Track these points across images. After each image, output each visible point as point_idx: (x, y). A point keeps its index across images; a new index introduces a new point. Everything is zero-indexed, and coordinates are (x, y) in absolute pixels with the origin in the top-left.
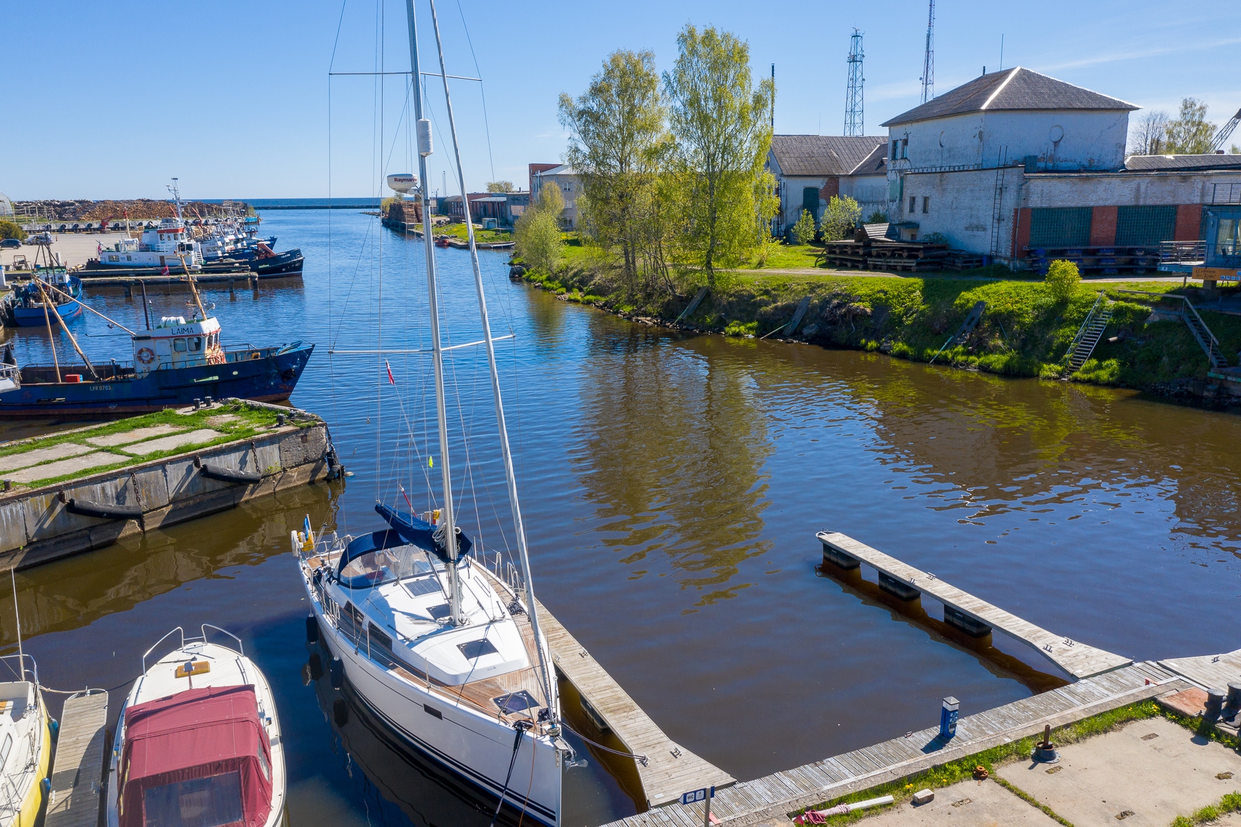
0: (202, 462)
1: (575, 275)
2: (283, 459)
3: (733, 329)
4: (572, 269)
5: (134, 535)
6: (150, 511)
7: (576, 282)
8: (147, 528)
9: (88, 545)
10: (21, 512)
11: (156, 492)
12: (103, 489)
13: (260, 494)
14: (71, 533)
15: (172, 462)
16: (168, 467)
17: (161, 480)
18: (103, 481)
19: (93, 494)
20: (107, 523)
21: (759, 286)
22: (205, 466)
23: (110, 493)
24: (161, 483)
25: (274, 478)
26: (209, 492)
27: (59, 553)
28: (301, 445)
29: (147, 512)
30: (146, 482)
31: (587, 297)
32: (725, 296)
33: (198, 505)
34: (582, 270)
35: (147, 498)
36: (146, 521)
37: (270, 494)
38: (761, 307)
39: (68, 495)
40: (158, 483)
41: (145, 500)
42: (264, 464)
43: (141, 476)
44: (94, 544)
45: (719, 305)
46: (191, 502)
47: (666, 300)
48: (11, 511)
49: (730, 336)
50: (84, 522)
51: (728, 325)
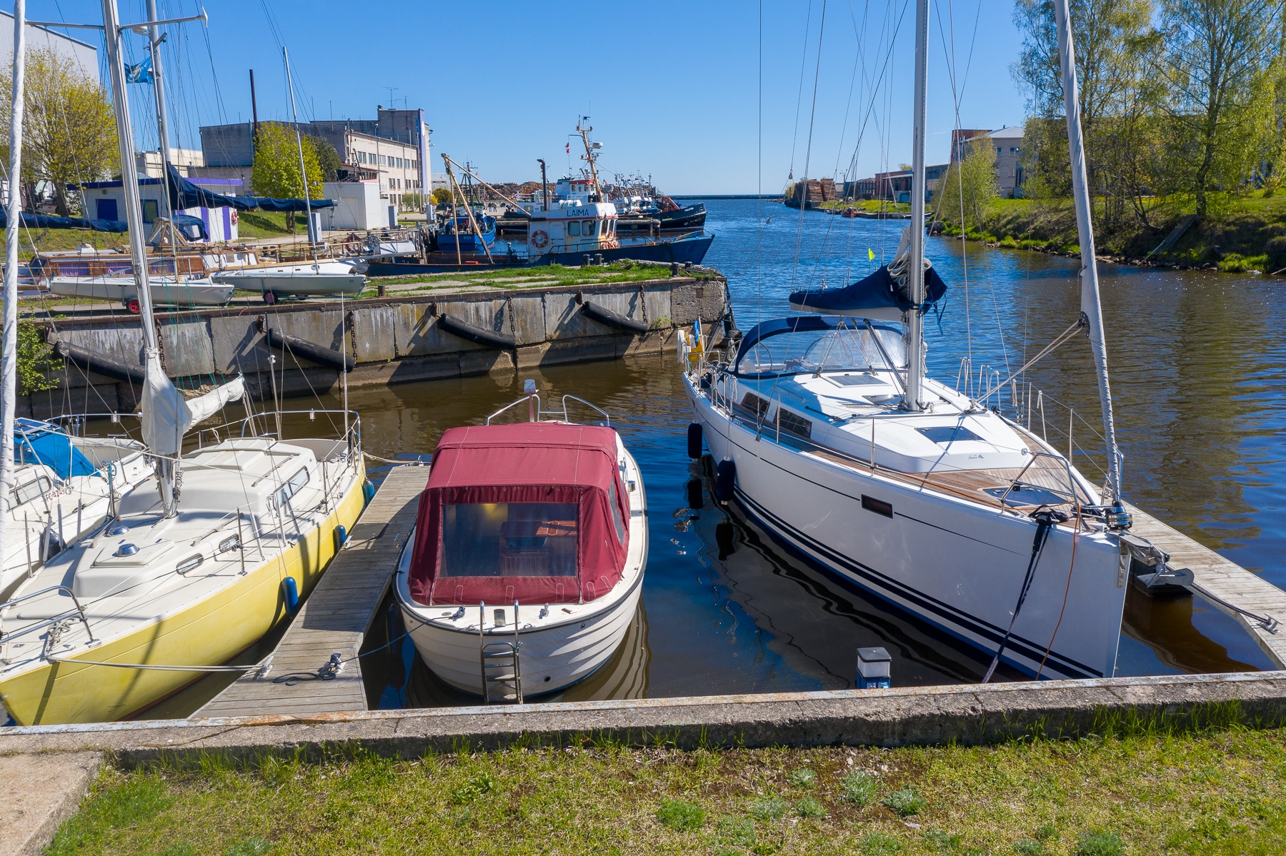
0: (585, 298)
1: (1009, 222)
2: (674, 313)
3: (1231, 264)
4: (1005, 216)
5: (507, 371)
6: (525, 345)
7: (1009, 230)
8: (520, 366)
9: (457, 372)
10: (391, 318)
11: (532, 323)
12: (477, 310)
13: (646, 350)
14: (440, 354)
15: (552, 292)
16: (548, 297)
17: (538, 311)
18: (478, 301)
19: (466, 312)
20: (479, 351)
21: (1271, 211)
22: (587, 303)
23: (483, 316)
24: (538, 315)
25: (662, 335)
26: (590, 337)
27: (427, 375)
28: (696, 300)
29: (521, 346)
30: (522, 310)
31: (1024, 242)
32: (1220, 226)
33: (575, 350)
34: (1018, 217)
35: (522, 329)
36: (519, 356)
37: (658, 352)
38: (1274, 236)
39: (441, 308)
40: (535, 314)
41: (520, 332)
42: (652, 315)
43: (517, 301)
44: (462, 372)
45: (1212, 235)
46: (570, 344)
47: (1133, 235)
48: (382, 316)
49: (1225, 271)
50: (453, 343)
51: (1223, 259)
